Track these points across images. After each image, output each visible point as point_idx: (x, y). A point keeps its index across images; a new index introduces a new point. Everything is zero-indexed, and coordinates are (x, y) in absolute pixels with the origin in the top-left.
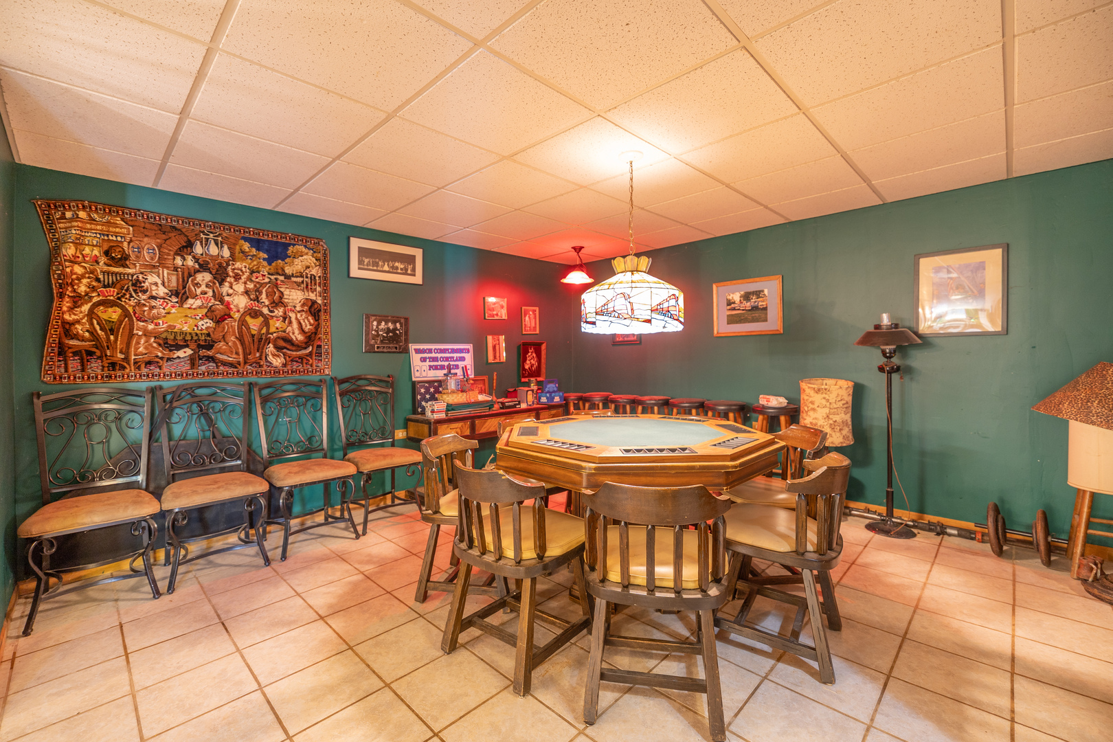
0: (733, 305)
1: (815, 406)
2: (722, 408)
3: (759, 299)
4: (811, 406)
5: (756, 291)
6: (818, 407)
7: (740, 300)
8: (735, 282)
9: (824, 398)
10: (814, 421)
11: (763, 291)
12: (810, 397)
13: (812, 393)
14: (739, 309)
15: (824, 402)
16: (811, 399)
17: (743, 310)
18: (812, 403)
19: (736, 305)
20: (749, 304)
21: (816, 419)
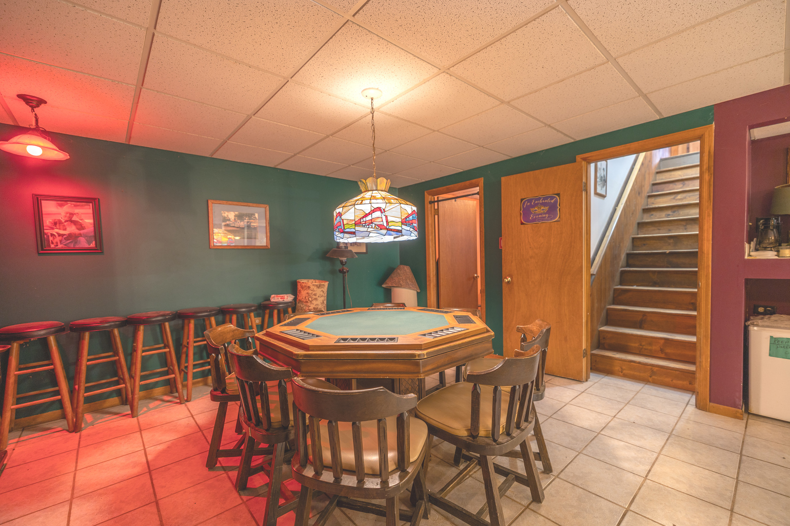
0: (228, 222)
1: (317, 297)
2: (244, 310)
3: (251, 221)
4: (314, 297)
5: (249, 214)
6: (319, 297)
7: (235, 219)
8: (230, 202)
9: (322, 291)
10: (316, 307)
11: (254, 215)
12: (314, 291)
13: (315, 288)
14: (234, 227)
15: (322, 293)
16: (314, 293)
17: (237, 227)
18: (315, 295)
19: (231, 223)
20: (242, 223)
21: (317, 305)
